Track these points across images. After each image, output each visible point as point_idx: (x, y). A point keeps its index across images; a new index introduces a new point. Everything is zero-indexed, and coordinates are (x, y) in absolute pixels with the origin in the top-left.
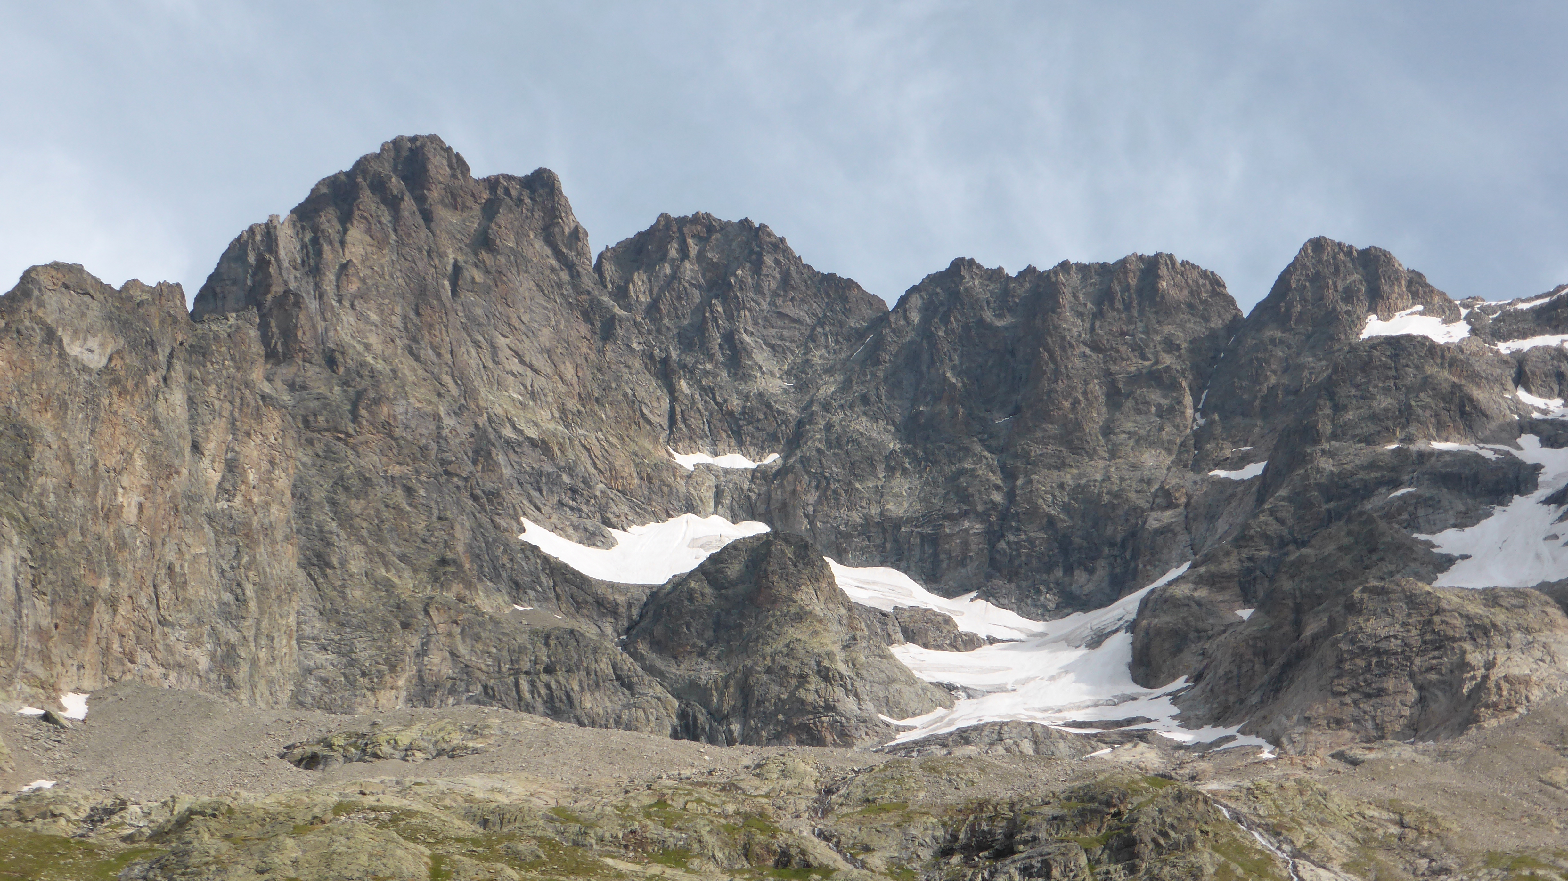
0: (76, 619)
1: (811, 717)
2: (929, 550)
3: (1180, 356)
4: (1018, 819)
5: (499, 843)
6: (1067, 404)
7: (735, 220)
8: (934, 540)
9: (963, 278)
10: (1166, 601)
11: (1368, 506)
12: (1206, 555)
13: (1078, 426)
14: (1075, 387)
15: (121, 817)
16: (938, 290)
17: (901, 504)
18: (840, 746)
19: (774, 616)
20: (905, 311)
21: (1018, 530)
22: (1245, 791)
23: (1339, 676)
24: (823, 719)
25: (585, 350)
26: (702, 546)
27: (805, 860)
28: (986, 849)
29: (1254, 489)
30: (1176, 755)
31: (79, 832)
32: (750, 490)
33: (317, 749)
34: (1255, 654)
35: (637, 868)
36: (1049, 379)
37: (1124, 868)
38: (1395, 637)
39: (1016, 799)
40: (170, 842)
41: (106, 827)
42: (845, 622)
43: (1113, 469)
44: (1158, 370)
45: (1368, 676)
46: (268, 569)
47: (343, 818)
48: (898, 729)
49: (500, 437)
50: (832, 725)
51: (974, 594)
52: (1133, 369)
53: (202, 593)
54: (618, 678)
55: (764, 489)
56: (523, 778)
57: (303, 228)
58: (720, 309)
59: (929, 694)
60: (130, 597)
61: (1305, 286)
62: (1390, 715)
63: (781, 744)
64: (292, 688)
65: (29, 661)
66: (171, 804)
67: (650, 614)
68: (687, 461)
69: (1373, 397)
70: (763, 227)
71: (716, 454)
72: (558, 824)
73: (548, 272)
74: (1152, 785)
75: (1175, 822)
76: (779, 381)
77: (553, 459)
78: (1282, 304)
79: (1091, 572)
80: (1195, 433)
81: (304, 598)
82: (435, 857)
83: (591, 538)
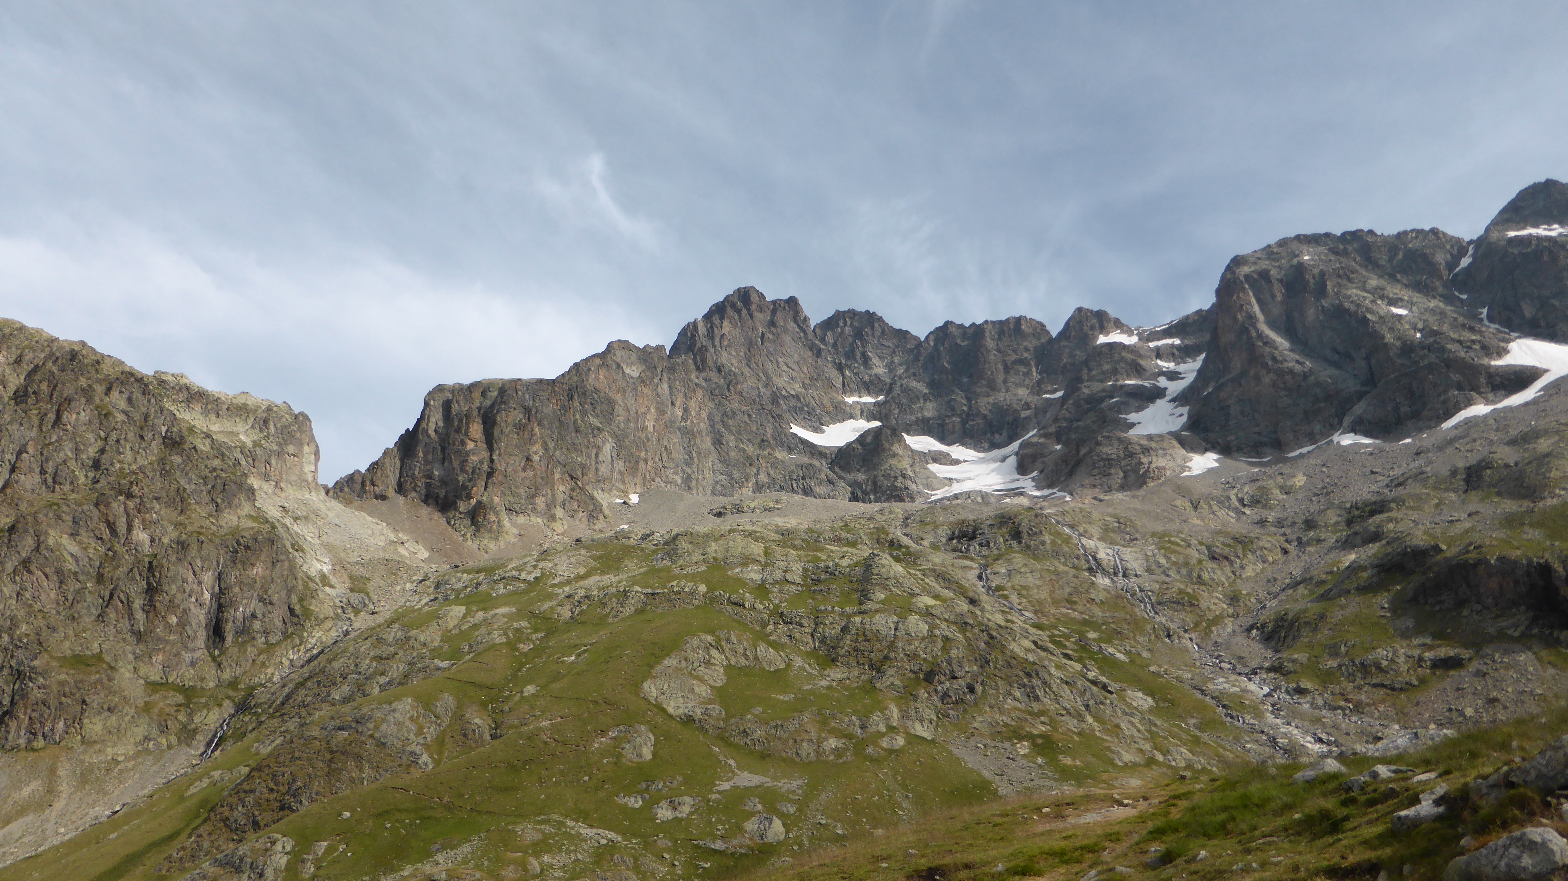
0: (633, 467)
1: (899, 492)
2: (940, 429)
3: (1030, 353)
4: (977, 526)
5: (788, 541)
6: (989, 373)
7: (864, 311)
8: (942, 425)
9: (949, 328)
10: (1028, 444)
11: (1102, 406)
12: (1043, 426)
13: (994, 381)
14: (992, 367)
15: (653, 537)
16: (940, 333)
17: (929, 413)
18: (910, 502)
19: (884, 456)
20: (928, 341)
21: (973, 420)
22: (1060, 513)
23: (1094, 469)
24: (904, 492)
25: (810, 361)
26: (857, 431)
28: (965, 537)
29: (1060, 401)
30: (1034, 500)
31: (638, 543)
32: (873, 410)
33: (721, 510)
34: (1062, 462)
36: (982, 364)
37: (1017, 543)
38: (1114, 454)
39: (976, 519)
40: (671, 545)
41: (648, 541)
42: (910, 457)
43: (1007, 396)
44: (1022, 359)
45: (1105, 469)
46: (701, 446)
47: (732, 535)
48: (932, 495)
49: (781, 395)
50: (907, 495)
51: (958, 444)
52: (1013, 359)
53: (677, 456)
54: (828, 480)
55: (879, 409)
56: (795, 518)
57: (707, 323)
58: (859, 344)
59: (943, 482)
60: (652, 459)
61: (1076, 325)
62: (1113, 483)
63: (889, 502)
64: (711, 489)
65: (617, 483)
66: (670, 532)
67: (839, 457)
68: (850, 400)
69: (1102, 365)
70: (874, 313)
71: (860, 397)
72: (809, 534)
73: (796, 334)
74: (1026, 511)
75: (1035, 525)
76: (882, 369)
77: (801, 402)
78: (1067, 332)
79: (1001, 434)
80: (1037, 381)
81: (714, 457)
82: (765, 547)
83: (817, 430)
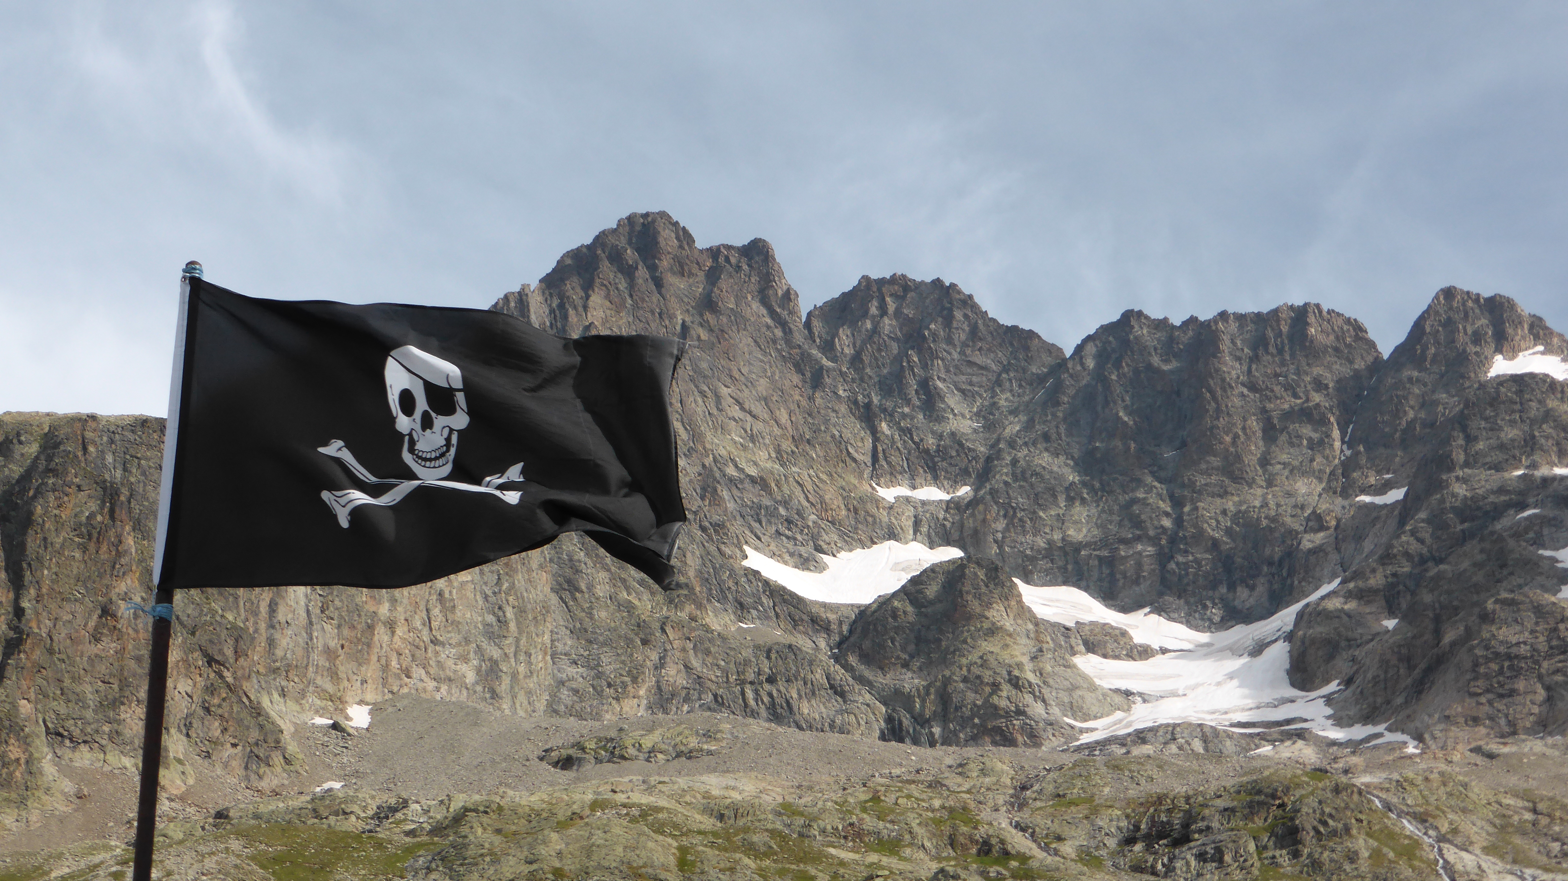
0: (359, 640)
1: (1004, 720)
2: (1106, 571)
3: (1328, 395)
4: (1193, 811)
5: (736, 835)
6: (1228, 439)
7: (928, 280)
8: (1110, 562)
9: (1133, 327)
10: (1319, 614)
11: (1498, 526)
12: (1355, 572)
13: (1238, 458)
14: (1235, 424)
15: (404, 814)
16: (1111, 339)
17: (1080, 530)
18: (1029, 747)
19: (968, 631)
20: (1081, 358)
21: (1186, 552)
22: (1394, 783)
23: (1476, 679)
24: (1015, 722)
25: (797, 397)
26: (903, 570)
27: (1004, 849)
28: (1165, 838)
29: (1396, 512)
30: (1331, 751)
31: (368, 827)
32: (945, 519)
33: (571, 752)
34: (1400, 660)
35: (857, 857)
36: (1211, 416)
37: (1288, 854)
38: (1525, 643)
39: (1191, 793)
40: (448, 836)
41: (391, 823)
42: (1032, 635)
43: (1270, 496)
44: (1308, 407)
45: (1501, 679)
46: (525, 594)
47: (599, 814)
48: (1082, 731)
49: (724, 476)
50: (1022, 728)
51: (1147, 610)
52: (1286, 406)
53: (468, 615)
54: (832, 687)
55: (957, 518)
56: (753, 776)
57: (551, 295)
58: (916, 359)
59: (1108, 699)
60: (406, 620)
61: (1438, 331)
62: (1521, 712)
63: (977, 745)
64: (548, 698)
65: (319, 678)
66: (447, 802)
67: (859, 630)
68: (888, 493)
69: (1500, 429)
70: (953, 286)
71: (914, 487)
72: (785, 818)
73: (764, 329)
74: (1312, 779)
75: (1334, 812)
76: (969, 422)
77: (770, 494)
78: (1418, 347)
79: (1252, 588)
80: (1343, 464)
81: (557, 619)
82: (681, 849)
83: (805, 563)
